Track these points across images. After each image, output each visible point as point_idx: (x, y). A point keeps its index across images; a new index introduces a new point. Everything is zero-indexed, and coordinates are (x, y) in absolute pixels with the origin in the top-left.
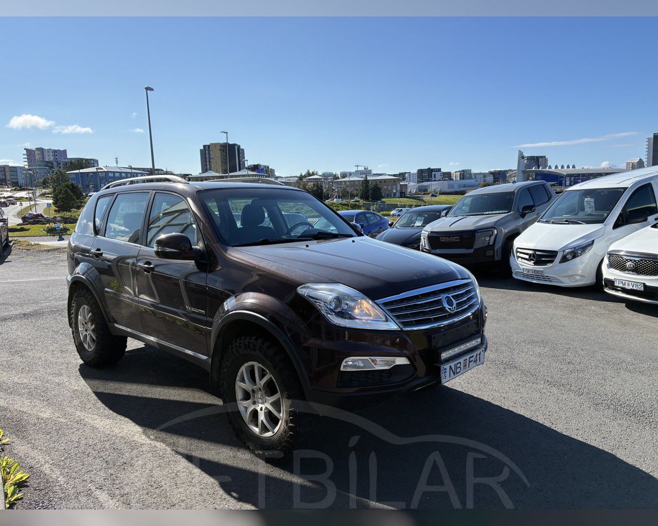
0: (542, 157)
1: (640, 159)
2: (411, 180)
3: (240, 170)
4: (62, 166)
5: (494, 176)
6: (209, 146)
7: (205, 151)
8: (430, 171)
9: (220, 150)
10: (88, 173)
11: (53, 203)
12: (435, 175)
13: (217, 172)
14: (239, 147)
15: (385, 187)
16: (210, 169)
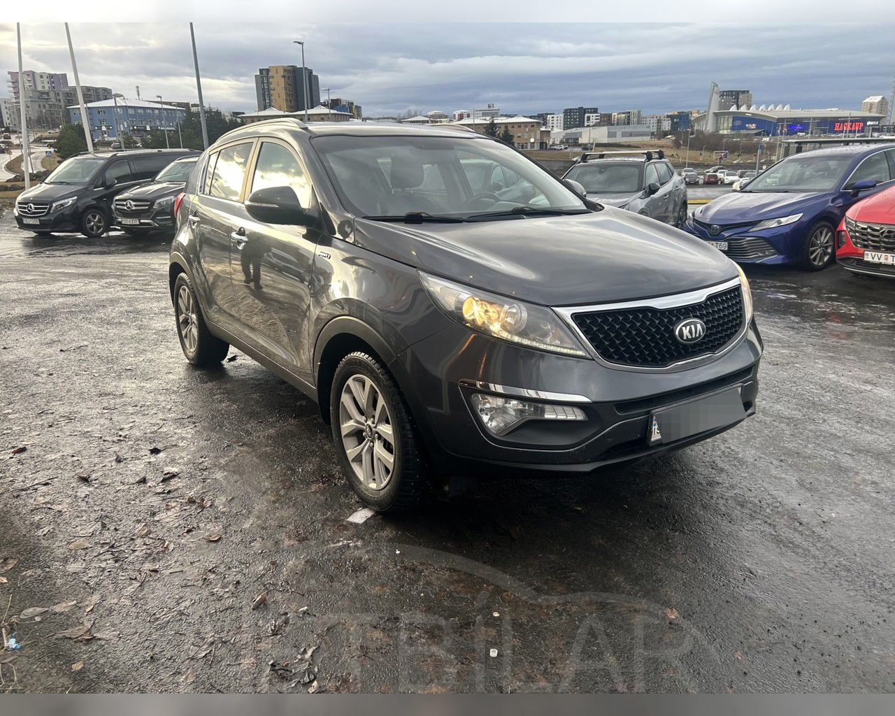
0: (743, 92)
1: (883, 98)
2: (555, 125)
3: (312, 108)
4: (61, 97)
5: (672, 120)
6: (268, 70)
7: (262, 77)
8: (583, 111)
9: (284, 77)
10: (99, 110)
11: (55, 151)
12: (589, 118)
13: (280, 109)
14: (311, 72)
15: (520, 135)
16: (271, 106)
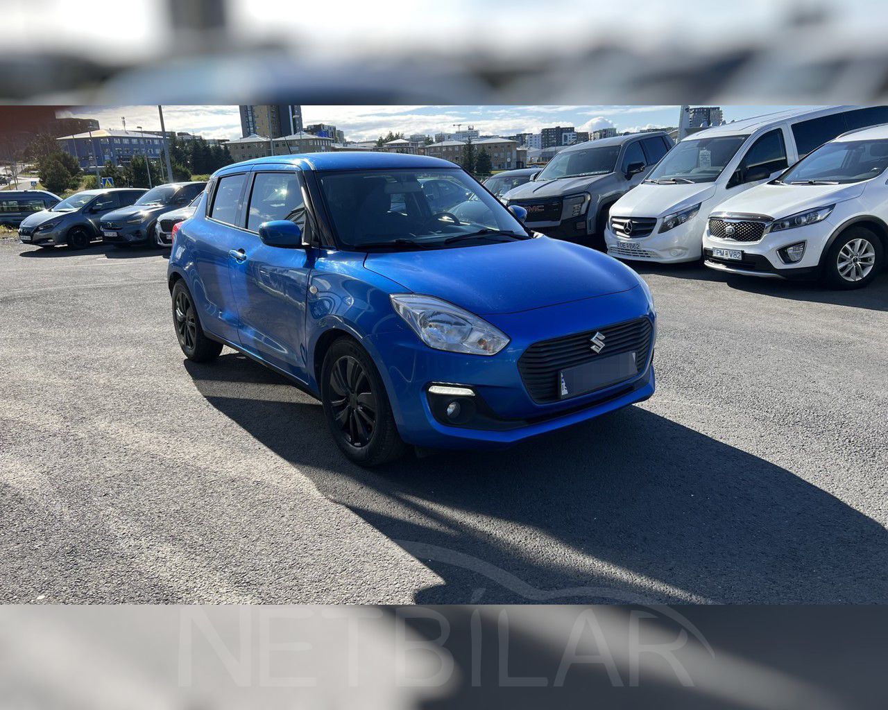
2: (533, 144)
3: (295, 133)
8: (559, 131)
11: (40, 181)
12: (566, 137)
15: (496, 155)
16: (255, 133)
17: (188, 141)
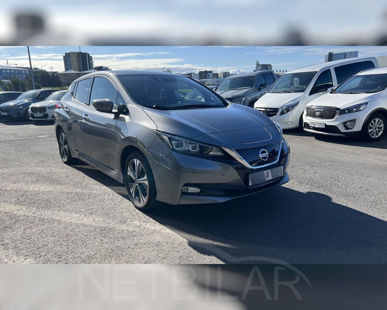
0: (269, 65)
2: (195, 78)
3: (90, 70)
6: (69, 54)
8: (206, 72)
9: (77, 57)
12: (209, 75)
13: (75, 71)
14: (89, 55)
16: (71, 69)
17: (39, 72)
